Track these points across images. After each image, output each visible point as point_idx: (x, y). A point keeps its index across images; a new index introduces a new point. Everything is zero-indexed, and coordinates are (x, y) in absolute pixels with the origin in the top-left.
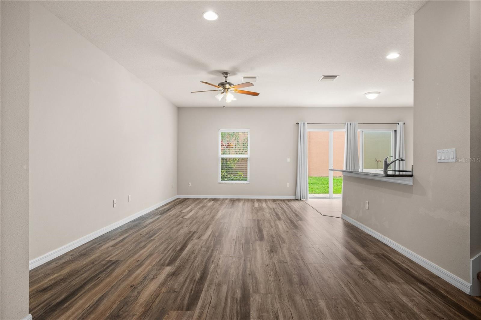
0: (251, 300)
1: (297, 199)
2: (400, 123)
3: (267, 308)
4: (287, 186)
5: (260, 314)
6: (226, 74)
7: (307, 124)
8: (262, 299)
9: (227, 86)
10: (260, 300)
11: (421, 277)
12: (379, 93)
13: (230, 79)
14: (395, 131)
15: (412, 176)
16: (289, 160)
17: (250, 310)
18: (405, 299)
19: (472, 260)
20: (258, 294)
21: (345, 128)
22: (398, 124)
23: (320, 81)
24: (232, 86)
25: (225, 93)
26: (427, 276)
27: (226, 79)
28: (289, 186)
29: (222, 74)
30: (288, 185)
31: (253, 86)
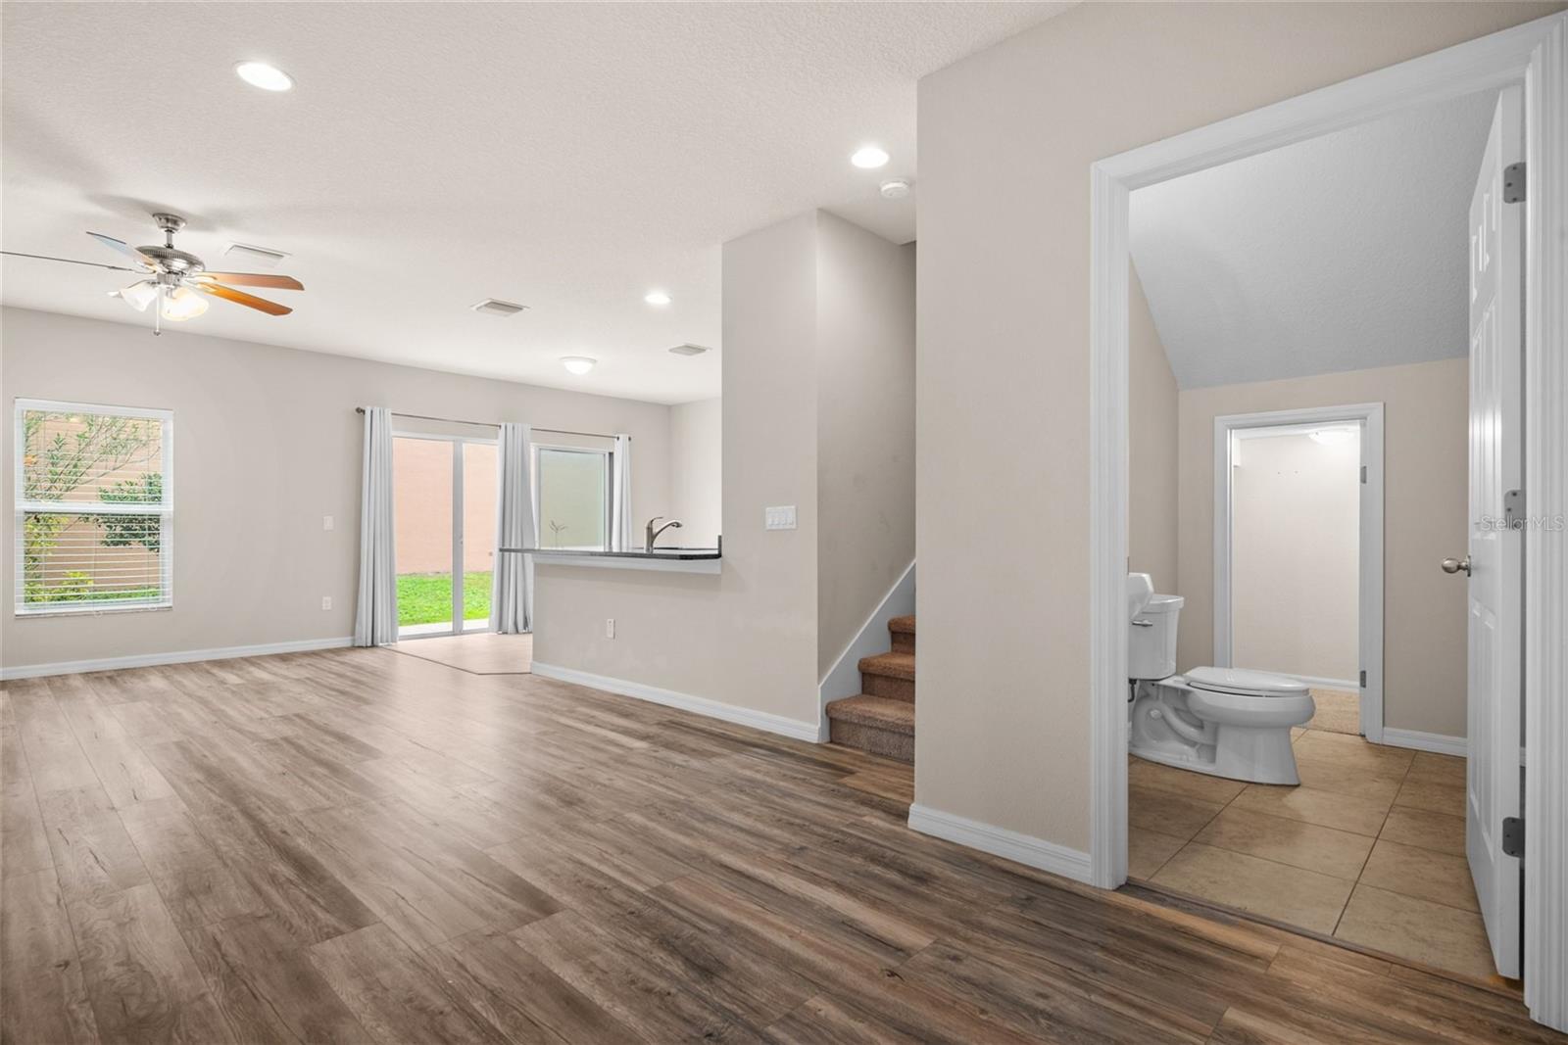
1: (361, 645)
2: (621, 436)
4: (324, 608)
6: (170, 221)
7: (393, 414)
9: (178, 264)
11: (748, 739)
12: (594, 361)
13: (184, 240)
14: (611, 454)
15: (719, 556)
16: (329, 523)
18: (748, 773)
19: (821, 685)
20: (499, 846)
21: (497, 438)
22: (618, 438)
23: (474, 308)
24: (198, 269)
25: (163, 286)
26: (757, 736)
27: (169, 239)
28: (329, 608)
29: (154, 216)
30: (327, 603)
31: (300, 291)
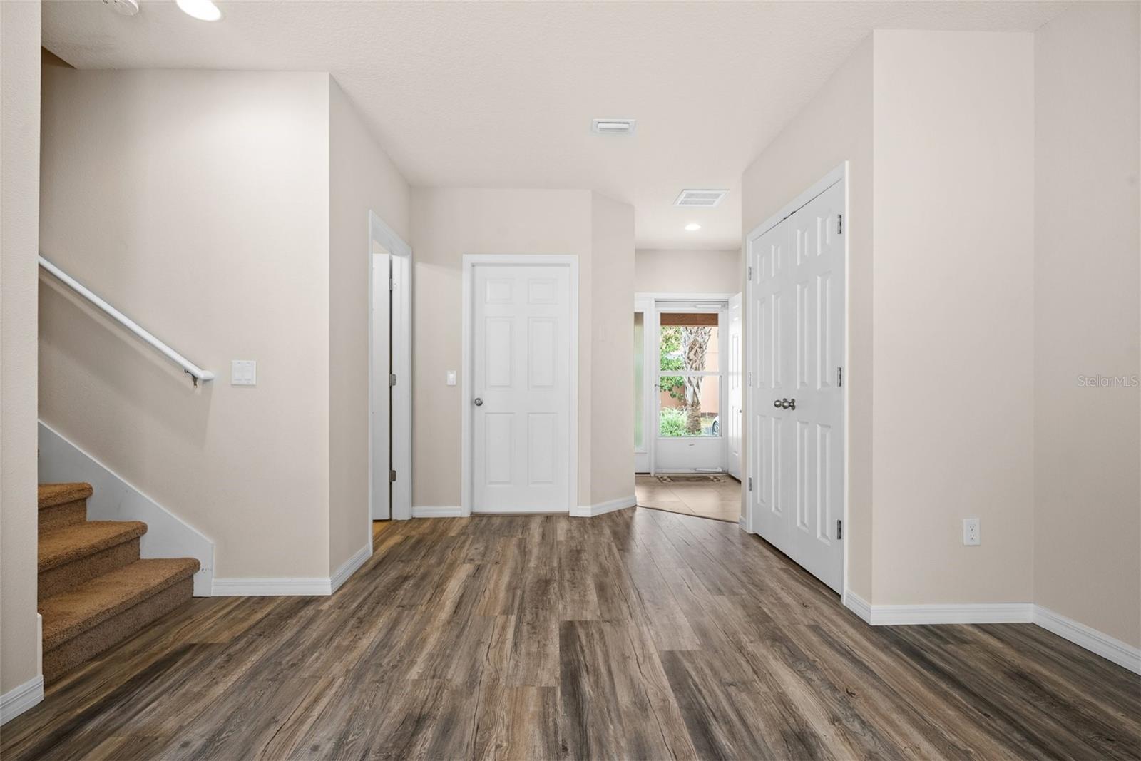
0: (559, 673)
3: (529, 658)
5: (544, 650)
8: (537, 675)
10: (540, 672)
17: (561, 656)
20: (543, 685)
